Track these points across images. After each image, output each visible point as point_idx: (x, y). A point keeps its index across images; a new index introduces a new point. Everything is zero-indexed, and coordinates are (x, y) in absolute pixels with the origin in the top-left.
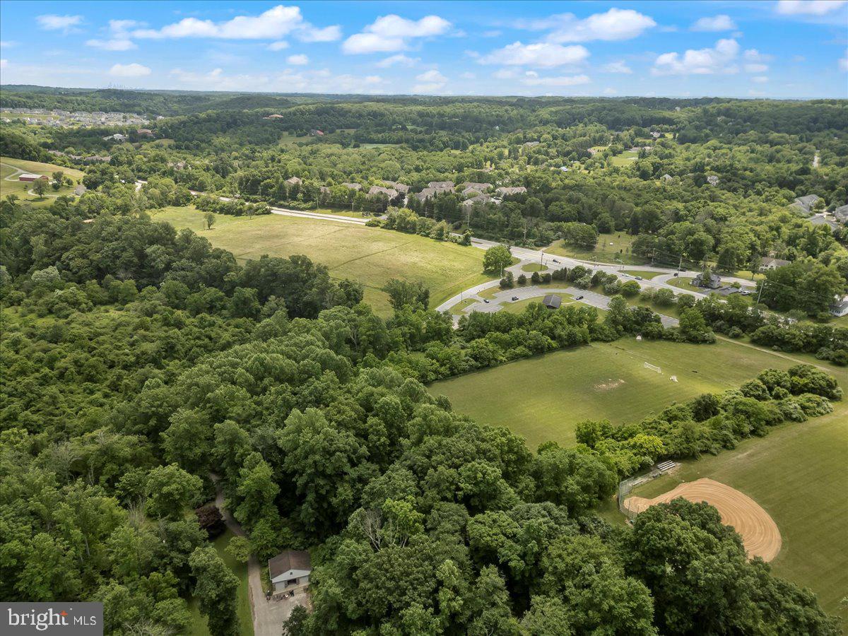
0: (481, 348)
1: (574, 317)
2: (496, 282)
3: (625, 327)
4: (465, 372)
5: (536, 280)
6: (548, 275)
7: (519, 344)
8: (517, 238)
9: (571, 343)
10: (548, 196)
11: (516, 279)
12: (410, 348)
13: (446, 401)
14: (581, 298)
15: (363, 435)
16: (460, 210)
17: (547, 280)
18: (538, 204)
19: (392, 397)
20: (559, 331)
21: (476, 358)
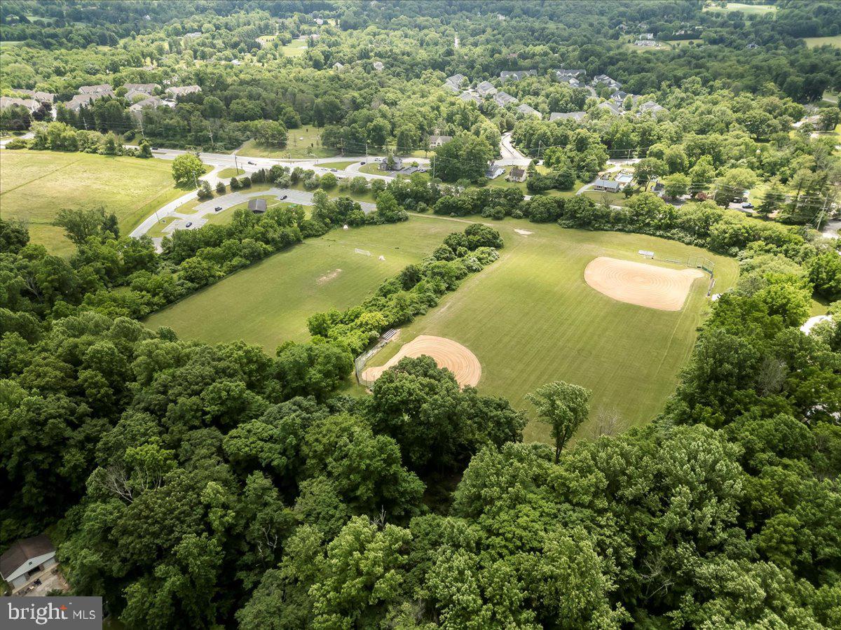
0: (195, 268)
1: (283, 218)
2: (193, 194)
3: (331, 219)
4: (182, 297)
5: (235, 186)
6: (247, 179)
7: (234, 255)
8: (204, 142)
9: (286, 244)
10: (225, 93)
11: (214, 188)
12: (110, 285)
13: (170, 332)
14: (285, 197)
15: (78, 392)
16: (128, 118)
17: (247, 184)
18: (217, 103)
19: (102, 343)
20: (271, 235)
21: (192, 280)
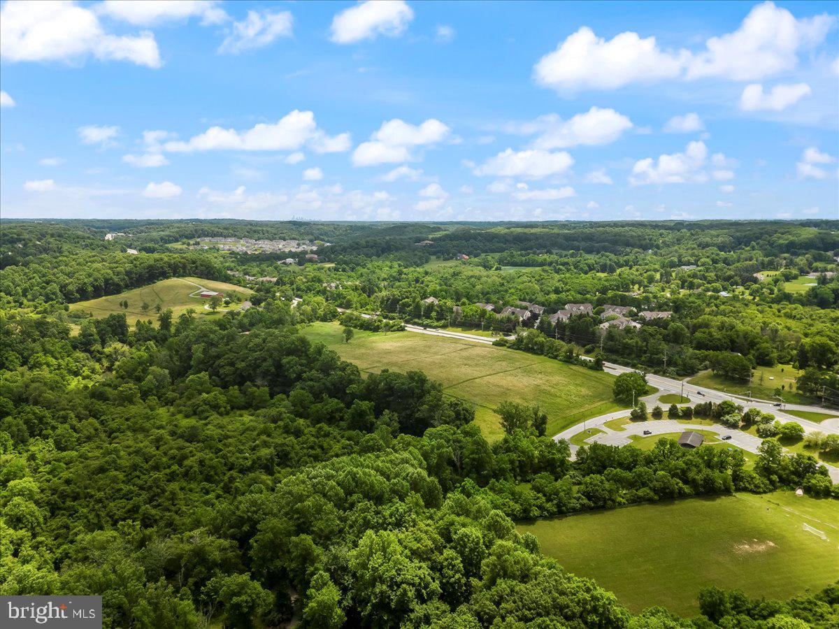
0: (595, 485)
1: (715, 460)
2: (627, 413)
3: (780, 477)
4: (575, 511)
5: (673, 414)
6: (689, 409)
7: (644, 484)
8: (657, 366)
9: (709, 491)
10: (695, 321)
11: (649, 410)
12: (519, 478)
13: (535, 543)
14: (729, 438)
15: (436, 568)
16: (594, 333)
17: (687, 415)
18: (682, 329)
19: (474, 529)
20: (692, 474)
21: (589, 498)
